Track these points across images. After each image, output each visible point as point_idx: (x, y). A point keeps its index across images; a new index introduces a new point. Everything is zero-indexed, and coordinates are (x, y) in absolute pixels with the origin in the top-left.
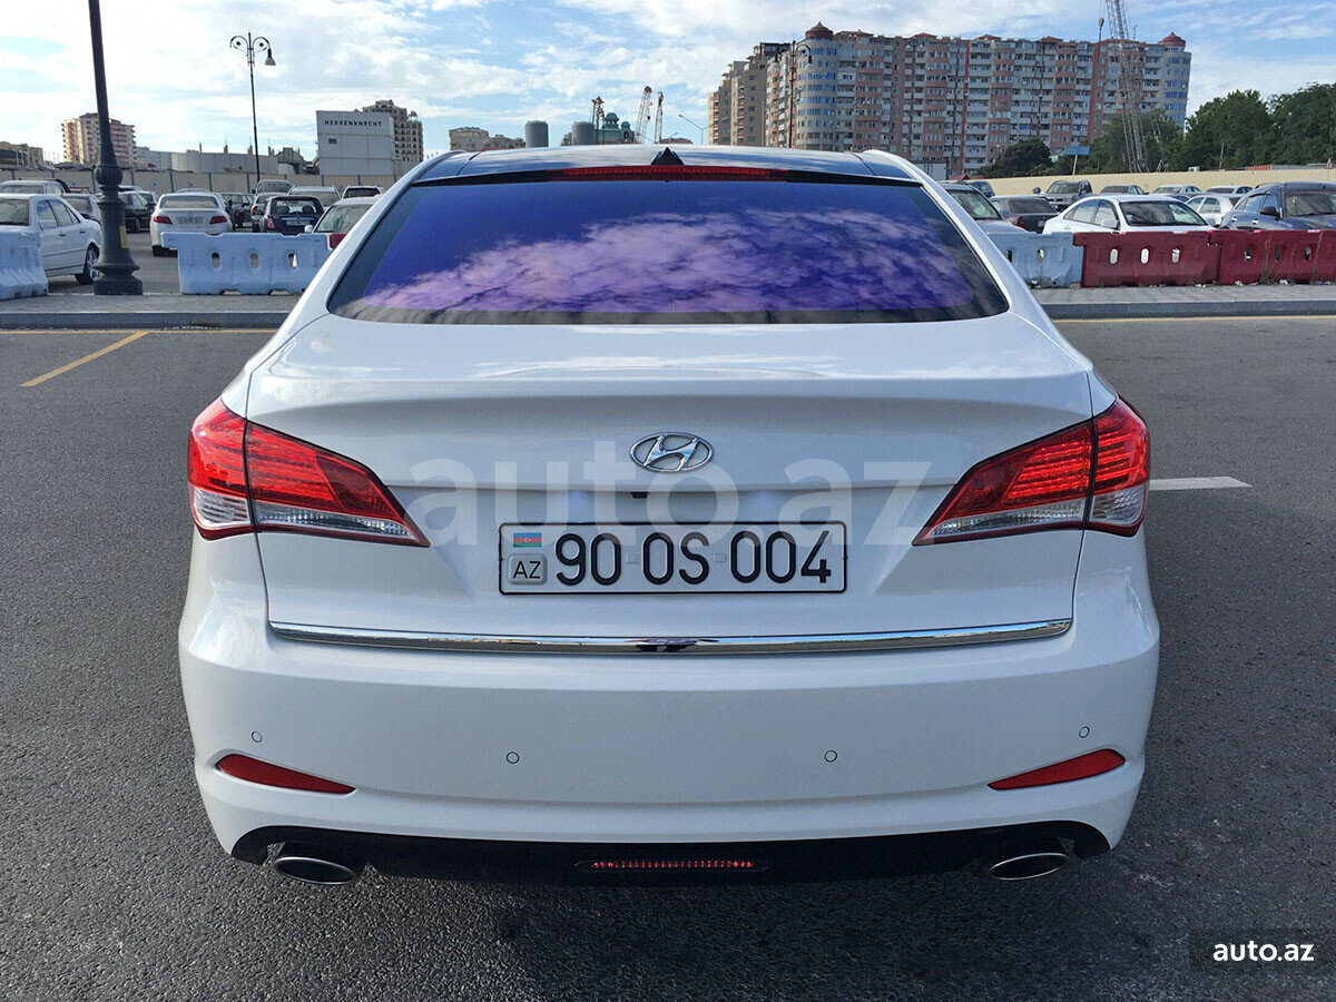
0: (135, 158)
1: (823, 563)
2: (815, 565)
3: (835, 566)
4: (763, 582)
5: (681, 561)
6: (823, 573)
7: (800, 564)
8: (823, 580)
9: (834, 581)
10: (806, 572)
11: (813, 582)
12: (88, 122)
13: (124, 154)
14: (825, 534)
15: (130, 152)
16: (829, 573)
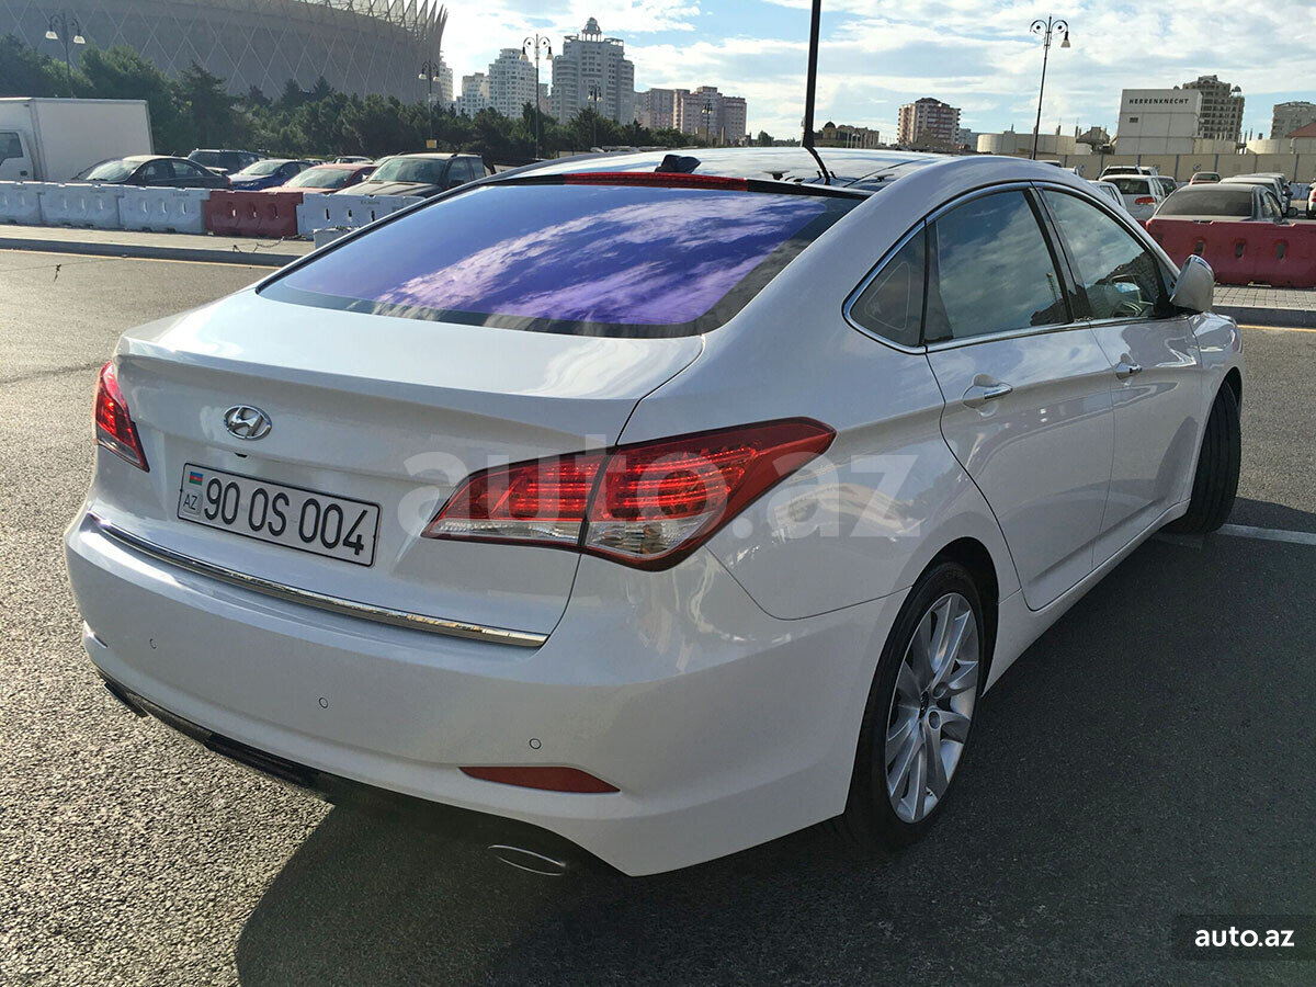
0: (956, 140)
1: (359, 537)
2: (353, 539)
3: (367, 542)
4: (317, 545)
5: (271, 517)
6: (358, 547)
7: (343, 537)
8: (357, 553)
9: (365, 556)
10: (347, 543)
11: (349, 553)
12: (922, 107)
13: (947, 136)
14: (365, 512)
15: (953, 134)
16: (362, 547)
